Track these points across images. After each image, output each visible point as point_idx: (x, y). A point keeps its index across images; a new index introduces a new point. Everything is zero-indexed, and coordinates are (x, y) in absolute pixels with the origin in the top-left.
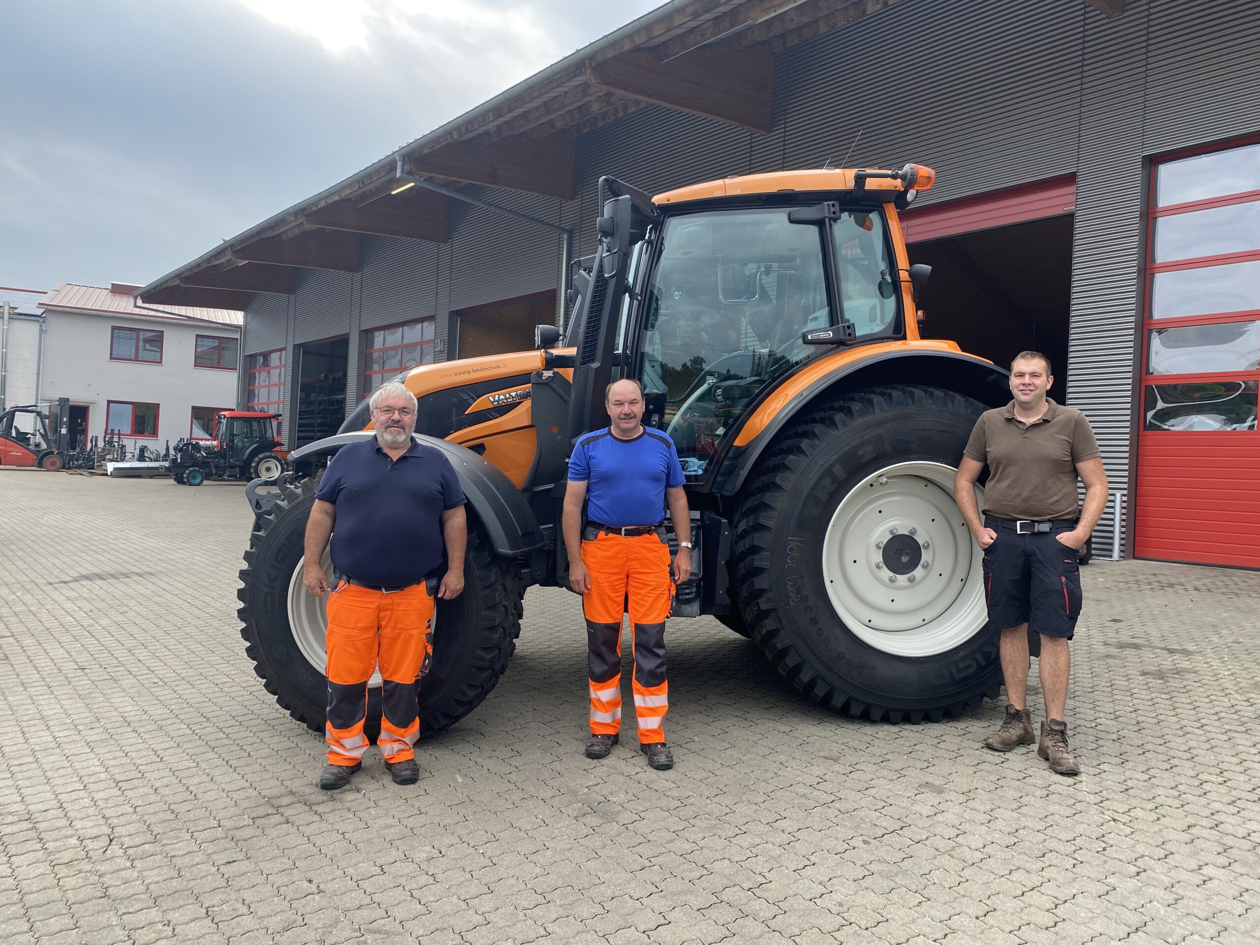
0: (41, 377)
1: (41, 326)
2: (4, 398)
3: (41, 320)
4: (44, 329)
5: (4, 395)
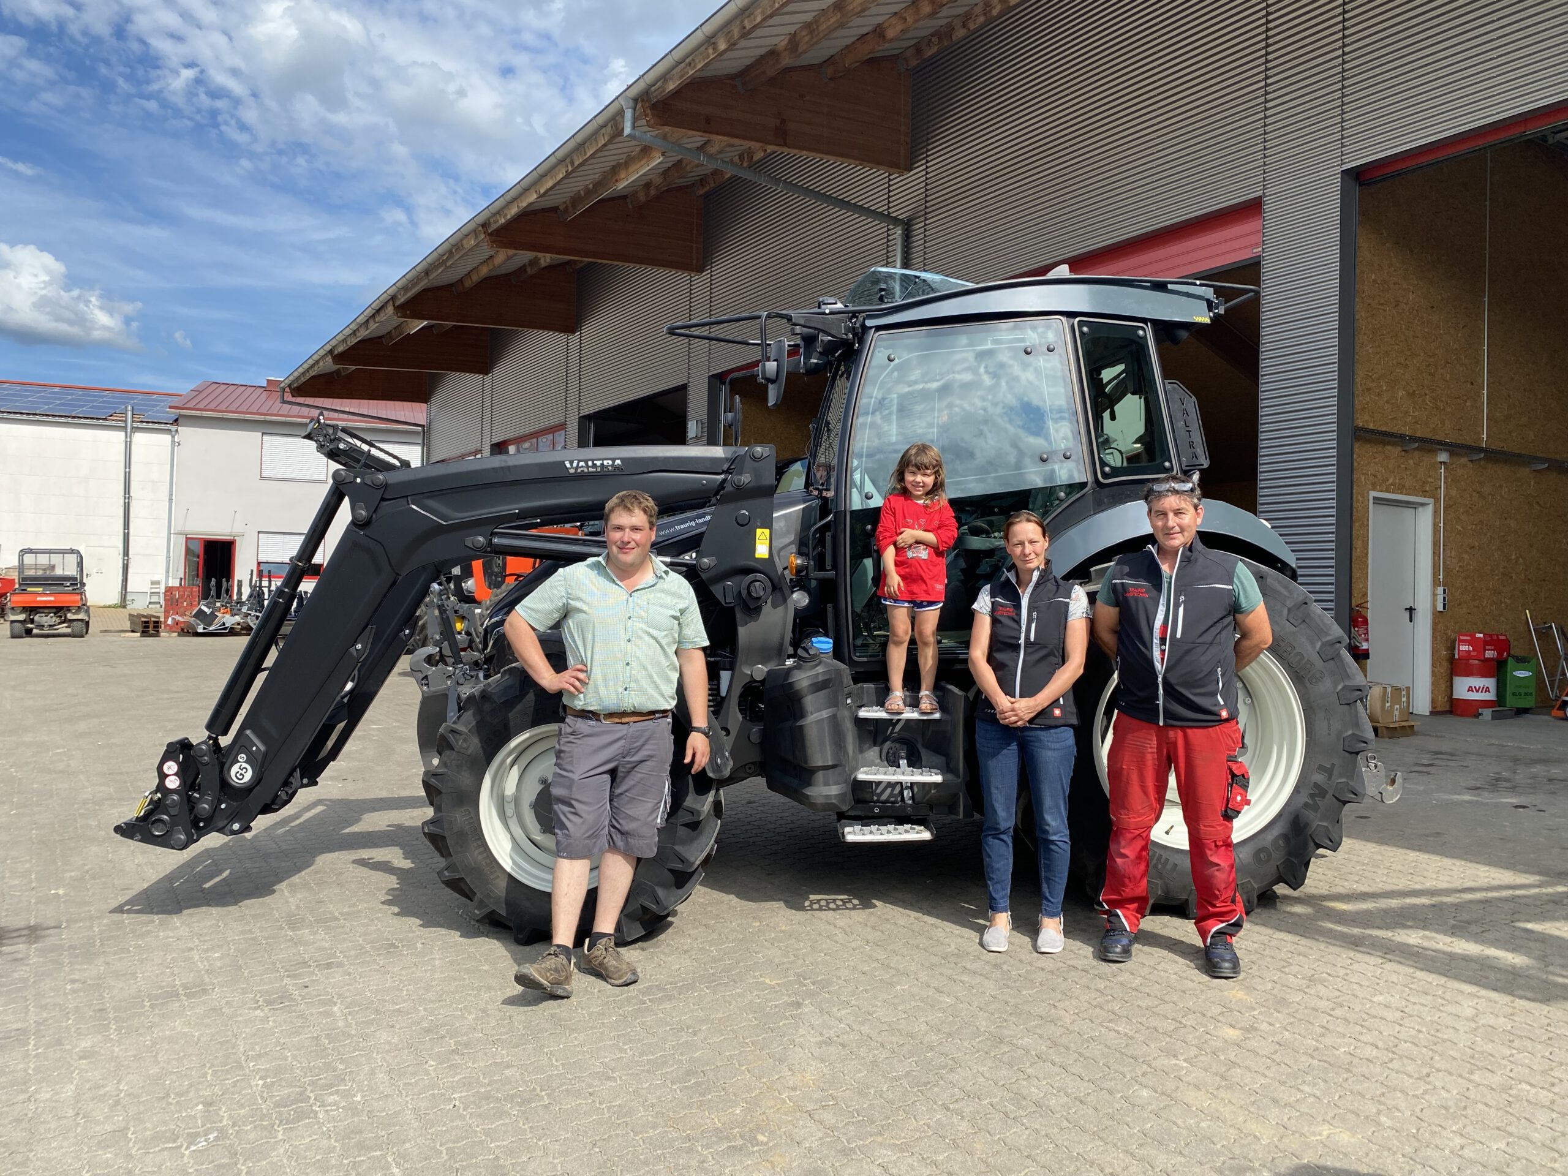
0: (173, 504)
1: (173, 437)
2: (128, 533)
3: (173, 428)
4: (176, 440)
5: (128, 529)
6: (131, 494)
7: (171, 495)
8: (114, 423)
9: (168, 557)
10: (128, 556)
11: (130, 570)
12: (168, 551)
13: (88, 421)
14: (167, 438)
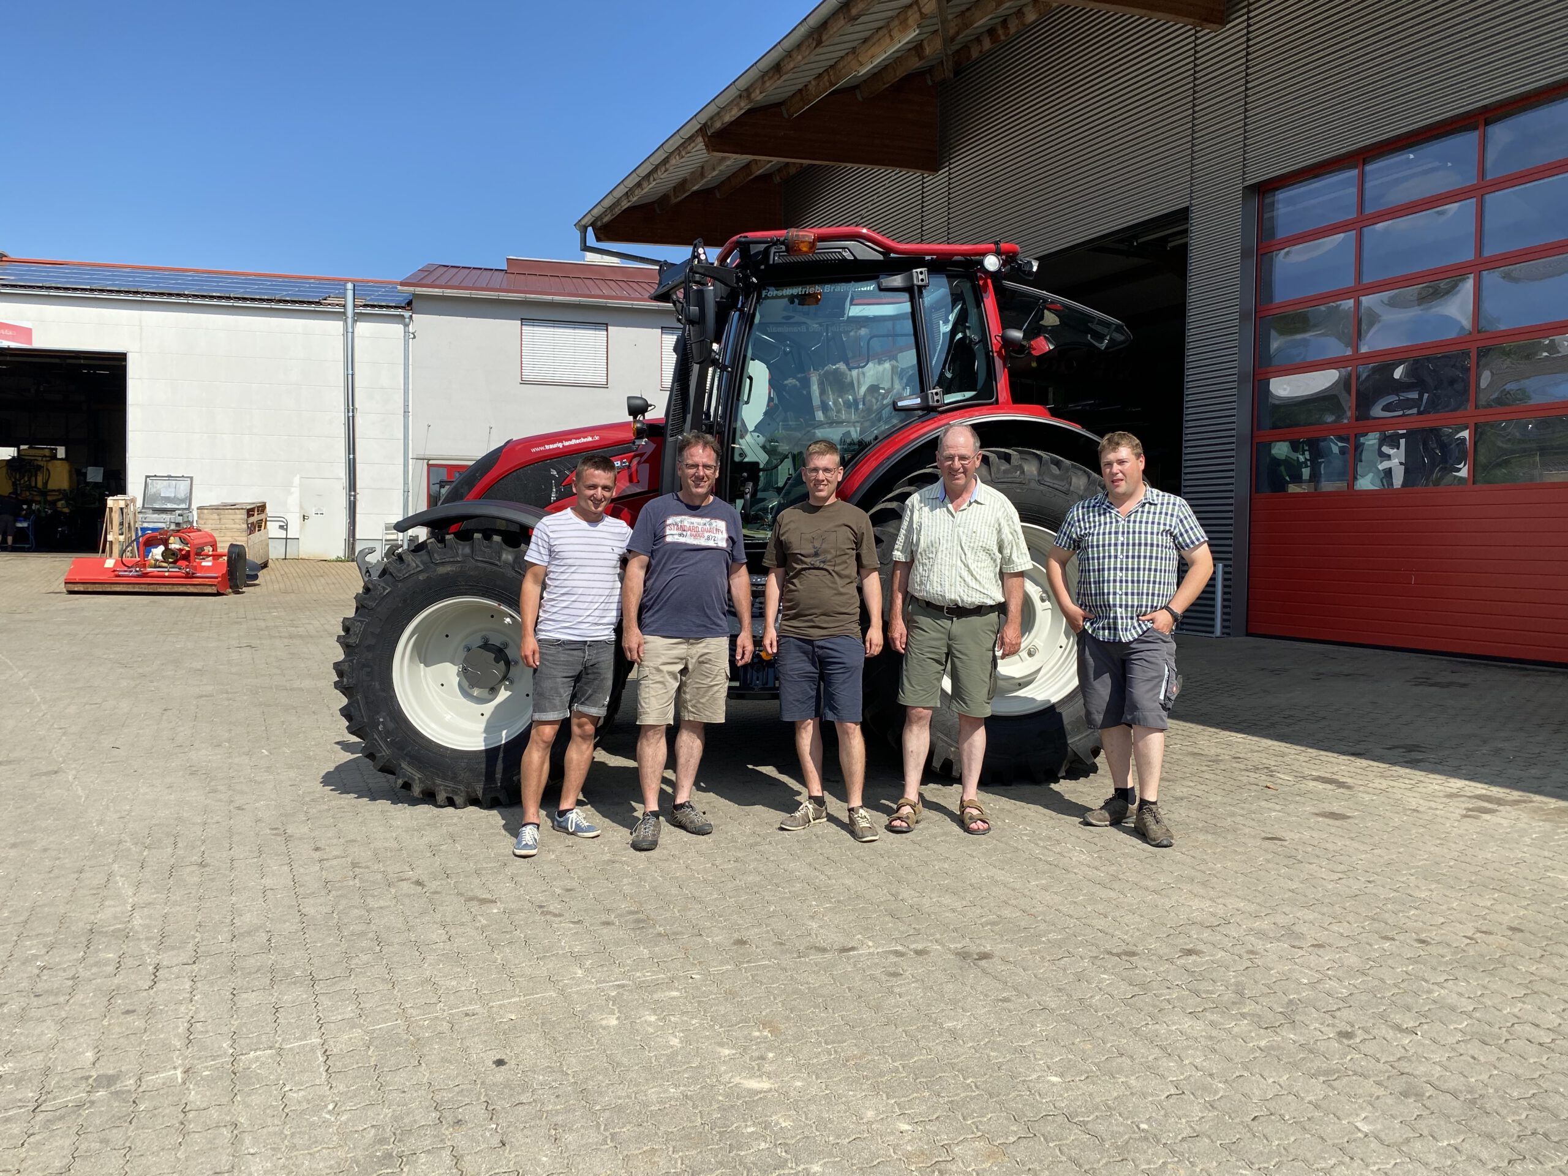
0: (410, 419)
1: (406, 325)
2: (354, 459)
3: (407, 314)
4: (411, 330)
5: (354, 453)
6: (357, 405)
7: (406, 406)
8: (329, 309)
9: (406, 492)
10: (355, 491)
11: (358, 510)
12: (406, 483)
13: (297, 307)
14: (397, 329)
